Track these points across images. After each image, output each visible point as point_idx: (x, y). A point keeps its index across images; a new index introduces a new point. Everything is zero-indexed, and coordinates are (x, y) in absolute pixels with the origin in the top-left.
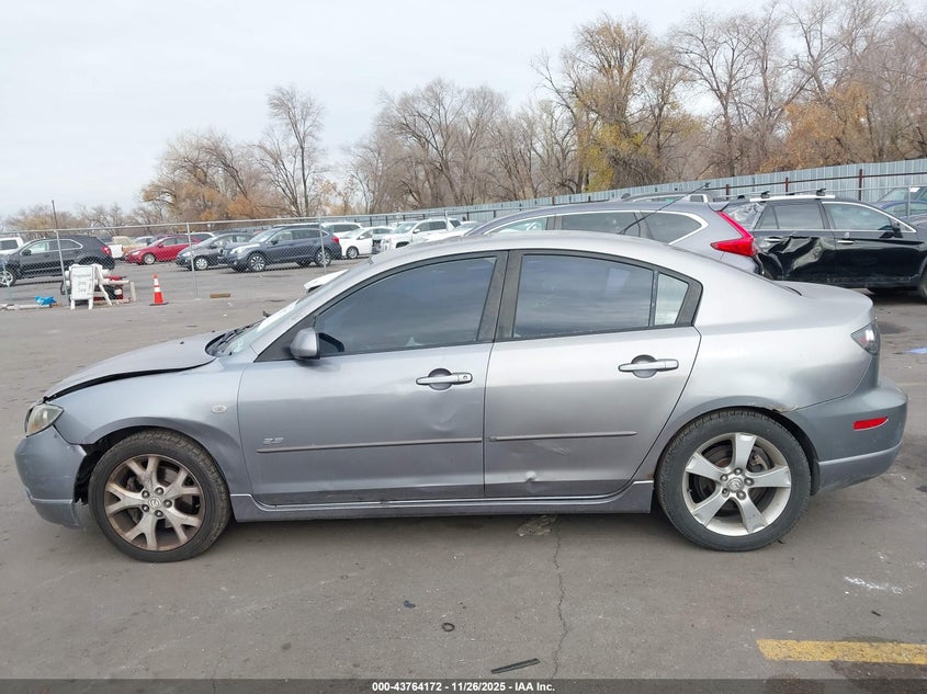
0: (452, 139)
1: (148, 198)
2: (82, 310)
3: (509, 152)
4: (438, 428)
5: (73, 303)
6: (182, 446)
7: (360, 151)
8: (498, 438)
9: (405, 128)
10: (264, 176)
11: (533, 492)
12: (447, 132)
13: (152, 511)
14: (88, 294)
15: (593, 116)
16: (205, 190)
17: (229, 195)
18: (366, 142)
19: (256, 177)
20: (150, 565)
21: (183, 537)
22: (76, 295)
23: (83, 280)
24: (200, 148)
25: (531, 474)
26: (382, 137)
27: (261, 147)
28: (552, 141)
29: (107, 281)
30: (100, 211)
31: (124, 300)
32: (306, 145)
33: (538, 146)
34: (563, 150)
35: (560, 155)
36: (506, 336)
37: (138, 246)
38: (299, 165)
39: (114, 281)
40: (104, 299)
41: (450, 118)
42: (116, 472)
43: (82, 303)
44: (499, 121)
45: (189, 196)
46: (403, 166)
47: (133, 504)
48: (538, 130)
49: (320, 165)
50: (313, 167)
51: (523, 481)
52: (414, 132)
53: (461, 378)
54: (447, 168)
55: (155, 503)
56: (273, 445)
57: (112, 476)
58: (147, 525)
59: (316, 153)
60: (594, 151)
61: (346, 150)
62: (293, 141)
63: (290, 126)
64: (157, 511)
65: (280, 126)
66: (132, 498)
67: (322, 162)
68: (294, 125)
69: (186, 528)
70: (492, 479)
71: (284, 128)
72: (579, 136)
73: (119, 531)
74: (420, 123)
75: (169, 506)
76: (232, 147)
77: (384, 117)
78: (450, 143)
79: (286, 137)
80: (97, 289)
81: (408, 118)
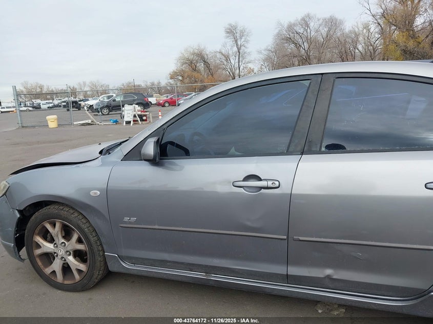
0: (313, 44)
1: (171, 78)
2: (128, 126)
3: (343, 49)
4: (249, 224)
5: (125, 122)
6: (74, 216)
7: (266, 53)
8: (301, 238)
9: (289, 40)
10: (221, 66)
11: (331, 286)
12: (310, 41)
13: (59, 257)
14: (130, 118)
15: (393, 27)
16: (195, 74)
17: (206, 76)
18: (269, 48)
19: (217, 67)
20: (60, 291)
21: (77, 277)
22: (126, 119)
23: (129, 112)
24: (194, 54)
25: (329, 272)
26: (277, 45)
27: (220, 52)
28: (368, 43)
29: (140, 113)
30: (153, 84)
31: (148, 122)
32: (241, 51)
33: (360, 47)
34: (374, 49)
35: (372, 51)
36: (314, 149)
37: (163, 98)
38: (237, 61)
39: (143, 113)
40: (138, 121)
41: (313, 33)
42: (38, 229)
43: (128, 123)
44: (339, 34)
45: (188, 76)
46: (287, 58)
47: (49, 251)
48: (361, 39)
49: (247, 60)
50: (243, 61)
51: (322, 276)
52: (293, 42)
53: (270, 184)
54: (309, 59)
55: (61, 252)
56: (130, 223)
57: (37, 231)
58: (57, 266)
59: (246, 55)
60: (392, 47)
61: (260, 52)
62: (235, 49)
63: (234, 42)
64: (62, 258)
65: (230, 42)
66: (48, 247)
67: (248, 59)
68: (236, 41)
69: (79, 271)
70: (294, 271)
71: (231, 42)
72: (384, 39)
73: (42, 267)
74: (297, 37)
75: (70, 255)
76: (208, 53)
77: (279, 35)
78: (311, 46)
79: (232, 47)
80: (135, 116)
81: (291, 34)
